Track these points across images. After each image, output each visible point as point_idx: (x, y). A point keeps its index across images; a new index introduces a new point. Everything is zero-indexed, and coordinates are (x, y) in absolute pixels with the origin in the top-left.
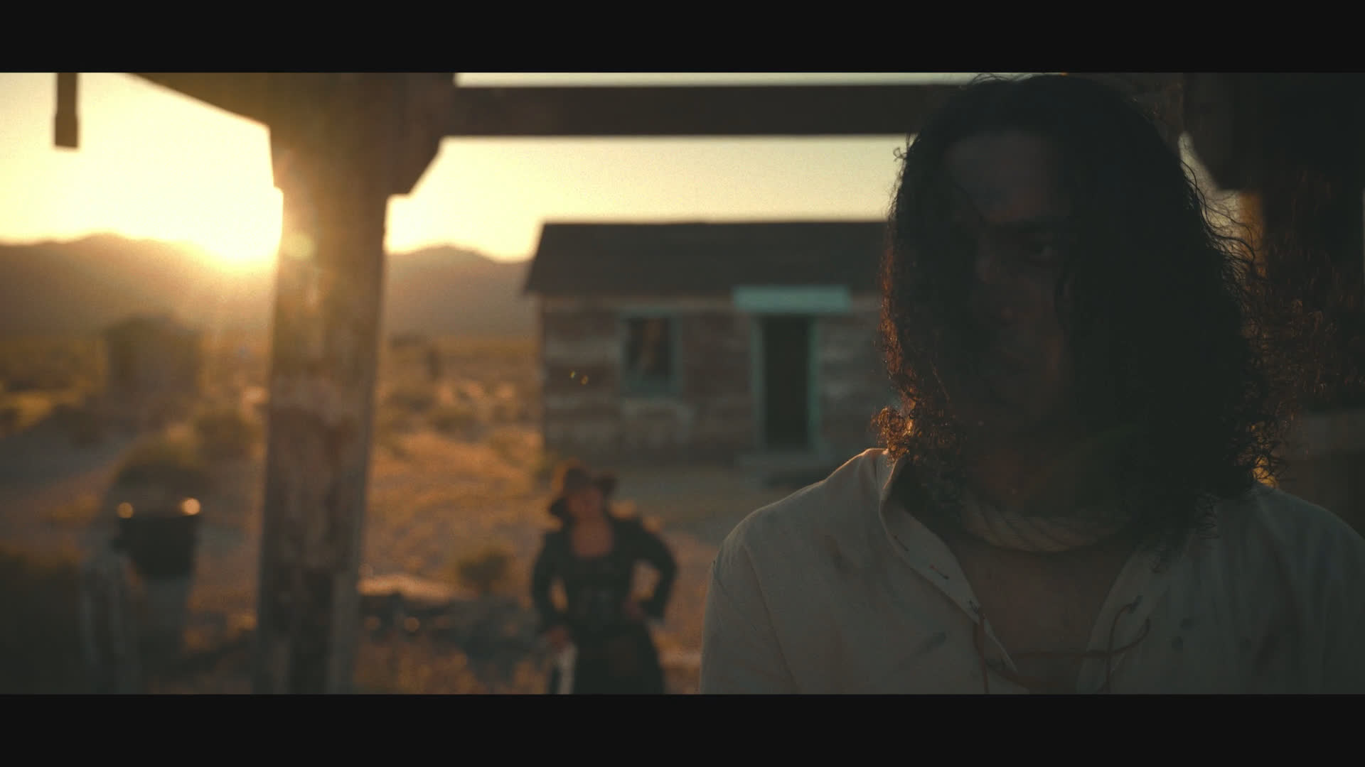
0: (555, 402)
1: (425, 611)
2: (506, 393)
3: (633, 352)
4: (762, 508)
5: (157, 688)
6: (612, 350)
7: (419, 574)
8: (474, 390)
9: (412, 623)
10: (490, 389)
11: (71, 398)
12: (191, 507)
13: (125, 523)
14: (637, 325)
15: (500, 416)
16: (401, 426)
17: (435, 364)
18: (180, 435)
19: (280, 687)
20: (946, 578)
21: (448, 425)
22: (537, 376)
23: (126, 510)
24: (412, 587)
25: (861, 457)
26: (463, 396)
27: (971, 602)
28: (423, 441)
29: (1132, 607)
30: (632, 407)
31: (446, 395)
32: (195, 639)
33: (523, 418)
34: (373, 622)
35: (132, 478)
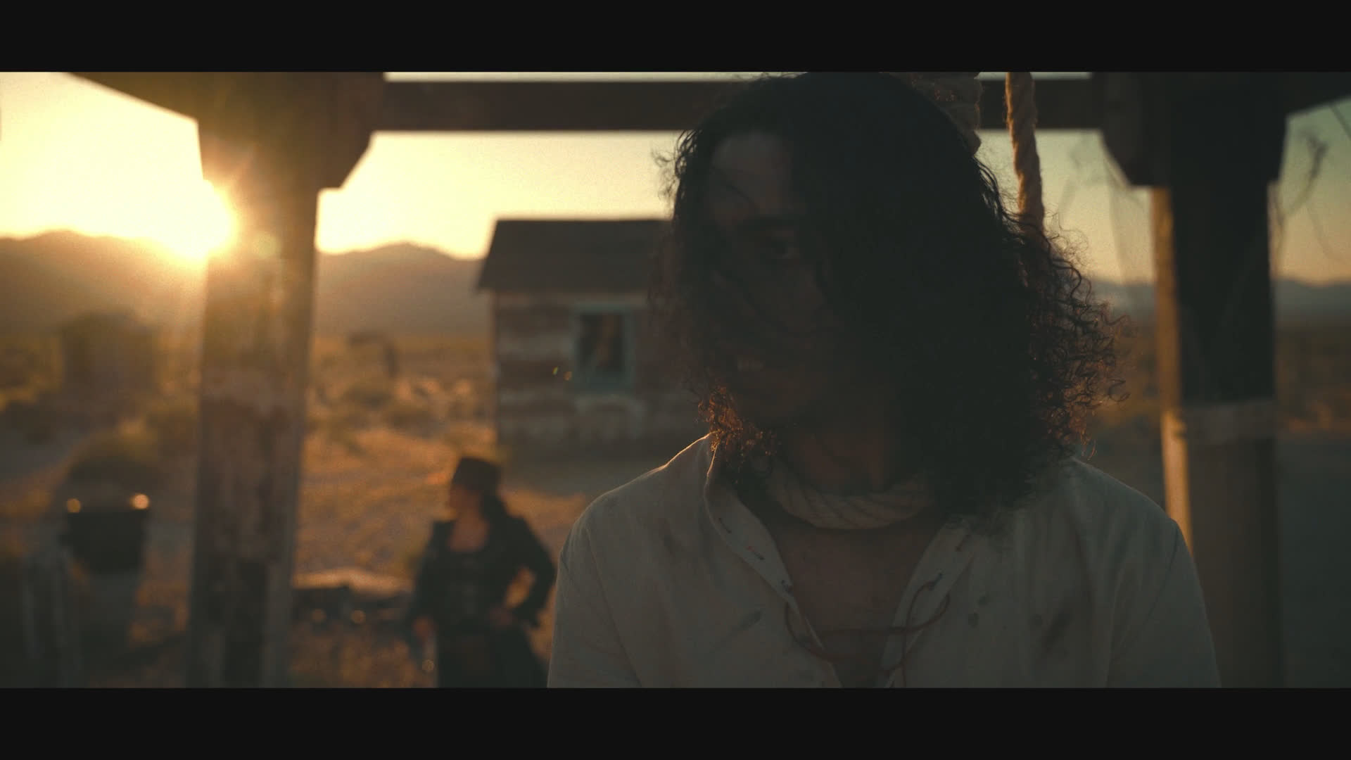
0: (508, 397)
1: (373, 603)
2: (464, 389)
3: (586, 347)
4: (608, 493)
5: (96, 682)
6: (565, 345)
7: (368, 568)
8: (431, 386)
9: (359, 616)
10: (447, 386)
11: (26, 395)
12: (141, 501)
13: (73, 518)
14: (592, 322)
15: (456, 412)
16: (358, 423)
17: (392, 361)
18: (133, 431)
19: (216, 681)
20: (762, 558)
21: (404, 421)
22: (491, 370)
23: (74, 505)
24: (360, 580)
25: (702, 440)
26: (421, 392)
27: (783, 582)
28: (378, 437)
29: (931, 585)
30: (583, 403)
31: (404, 392)
32: (140, 633)
33: (479, 415)
34: (319, 615)
35: (82, 474)
